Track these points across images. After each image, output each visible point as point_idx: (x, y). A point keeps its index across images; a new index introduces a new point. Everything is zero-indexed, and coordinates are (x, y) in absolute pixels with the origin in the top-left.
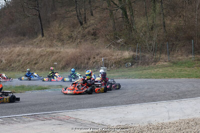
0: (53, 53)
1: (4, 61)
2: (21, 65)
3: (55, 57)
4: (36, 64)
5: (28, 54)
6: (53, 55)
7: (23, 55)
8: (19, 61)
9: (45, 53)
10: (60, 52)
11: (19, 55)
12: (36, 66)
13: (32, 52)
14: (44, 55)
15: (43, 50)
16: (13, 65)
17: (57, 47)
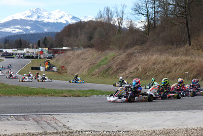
0: (186, 61)
1: (140, 69)
2: (155, 73)
3: (188, 65)
4: (169, 73)
5: (164, 63)
6: (186, 64)
7: (159, 63)
8: (154, 69)
9: (179, 62)
10: (193, 61)
11: (154, 64)
12: (169, 75)
13: (168, 60)
14: (178, 64)
15: (178, 59)
16: (147, 74)
17: (192, 56)
